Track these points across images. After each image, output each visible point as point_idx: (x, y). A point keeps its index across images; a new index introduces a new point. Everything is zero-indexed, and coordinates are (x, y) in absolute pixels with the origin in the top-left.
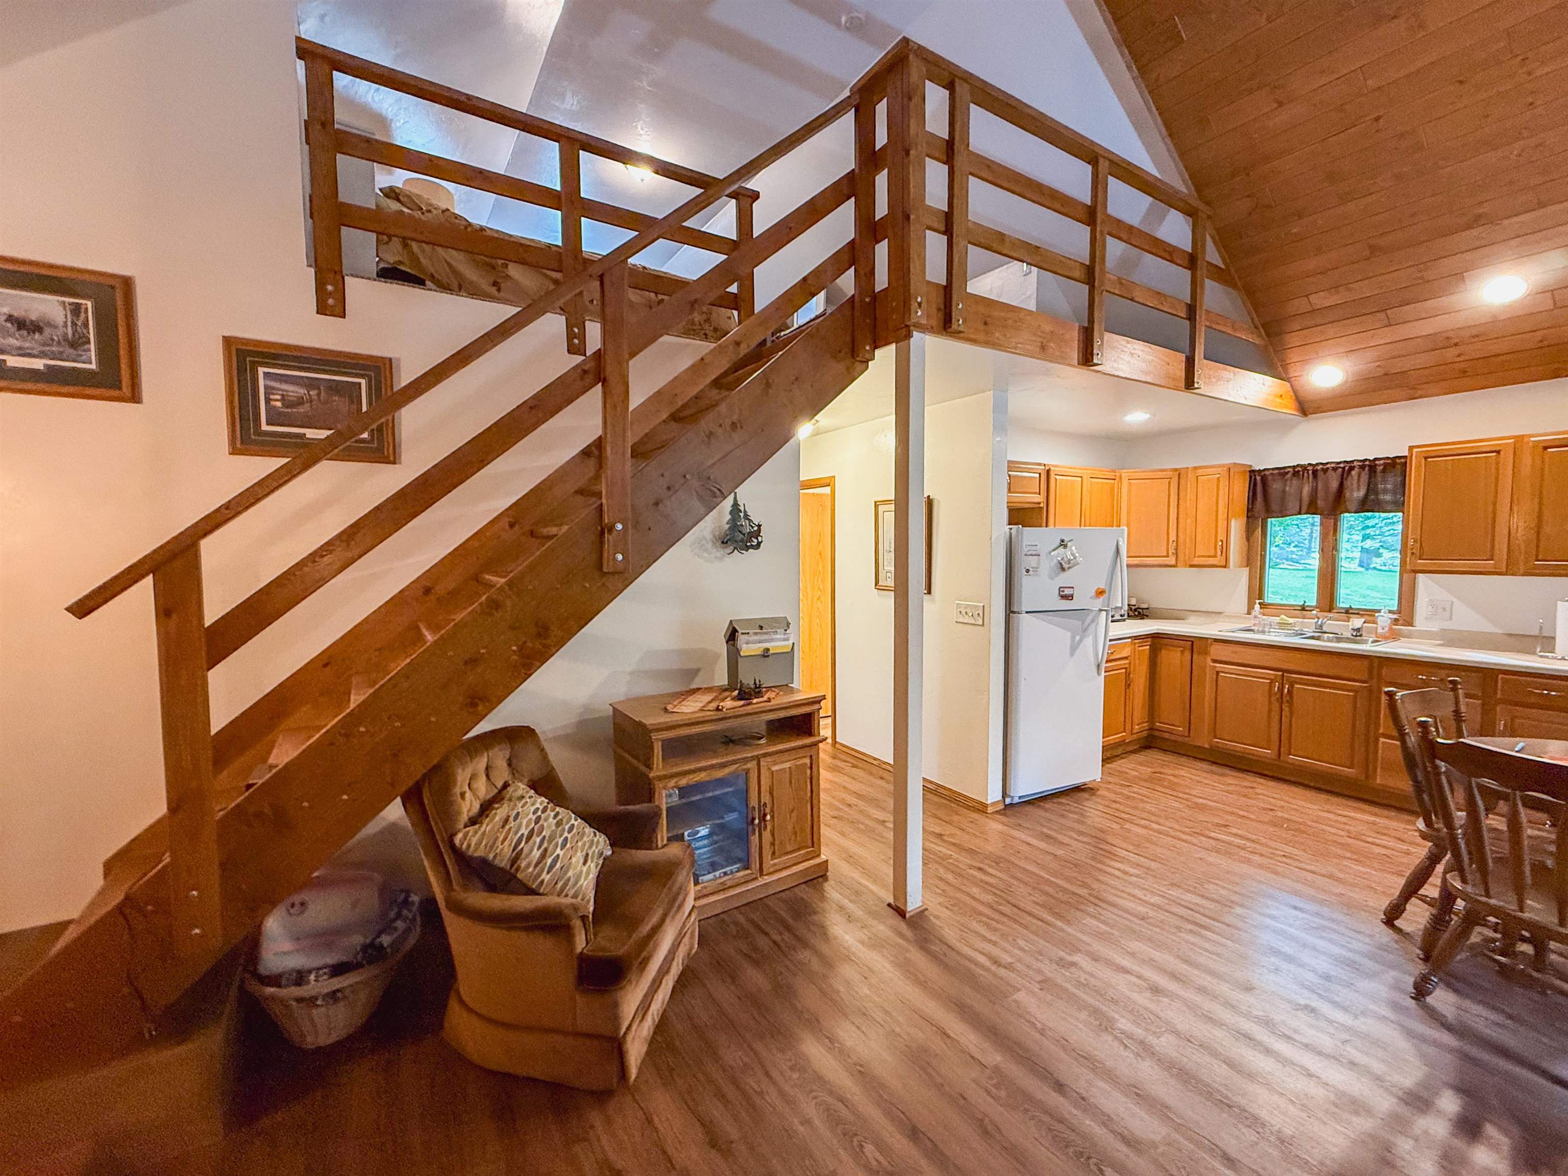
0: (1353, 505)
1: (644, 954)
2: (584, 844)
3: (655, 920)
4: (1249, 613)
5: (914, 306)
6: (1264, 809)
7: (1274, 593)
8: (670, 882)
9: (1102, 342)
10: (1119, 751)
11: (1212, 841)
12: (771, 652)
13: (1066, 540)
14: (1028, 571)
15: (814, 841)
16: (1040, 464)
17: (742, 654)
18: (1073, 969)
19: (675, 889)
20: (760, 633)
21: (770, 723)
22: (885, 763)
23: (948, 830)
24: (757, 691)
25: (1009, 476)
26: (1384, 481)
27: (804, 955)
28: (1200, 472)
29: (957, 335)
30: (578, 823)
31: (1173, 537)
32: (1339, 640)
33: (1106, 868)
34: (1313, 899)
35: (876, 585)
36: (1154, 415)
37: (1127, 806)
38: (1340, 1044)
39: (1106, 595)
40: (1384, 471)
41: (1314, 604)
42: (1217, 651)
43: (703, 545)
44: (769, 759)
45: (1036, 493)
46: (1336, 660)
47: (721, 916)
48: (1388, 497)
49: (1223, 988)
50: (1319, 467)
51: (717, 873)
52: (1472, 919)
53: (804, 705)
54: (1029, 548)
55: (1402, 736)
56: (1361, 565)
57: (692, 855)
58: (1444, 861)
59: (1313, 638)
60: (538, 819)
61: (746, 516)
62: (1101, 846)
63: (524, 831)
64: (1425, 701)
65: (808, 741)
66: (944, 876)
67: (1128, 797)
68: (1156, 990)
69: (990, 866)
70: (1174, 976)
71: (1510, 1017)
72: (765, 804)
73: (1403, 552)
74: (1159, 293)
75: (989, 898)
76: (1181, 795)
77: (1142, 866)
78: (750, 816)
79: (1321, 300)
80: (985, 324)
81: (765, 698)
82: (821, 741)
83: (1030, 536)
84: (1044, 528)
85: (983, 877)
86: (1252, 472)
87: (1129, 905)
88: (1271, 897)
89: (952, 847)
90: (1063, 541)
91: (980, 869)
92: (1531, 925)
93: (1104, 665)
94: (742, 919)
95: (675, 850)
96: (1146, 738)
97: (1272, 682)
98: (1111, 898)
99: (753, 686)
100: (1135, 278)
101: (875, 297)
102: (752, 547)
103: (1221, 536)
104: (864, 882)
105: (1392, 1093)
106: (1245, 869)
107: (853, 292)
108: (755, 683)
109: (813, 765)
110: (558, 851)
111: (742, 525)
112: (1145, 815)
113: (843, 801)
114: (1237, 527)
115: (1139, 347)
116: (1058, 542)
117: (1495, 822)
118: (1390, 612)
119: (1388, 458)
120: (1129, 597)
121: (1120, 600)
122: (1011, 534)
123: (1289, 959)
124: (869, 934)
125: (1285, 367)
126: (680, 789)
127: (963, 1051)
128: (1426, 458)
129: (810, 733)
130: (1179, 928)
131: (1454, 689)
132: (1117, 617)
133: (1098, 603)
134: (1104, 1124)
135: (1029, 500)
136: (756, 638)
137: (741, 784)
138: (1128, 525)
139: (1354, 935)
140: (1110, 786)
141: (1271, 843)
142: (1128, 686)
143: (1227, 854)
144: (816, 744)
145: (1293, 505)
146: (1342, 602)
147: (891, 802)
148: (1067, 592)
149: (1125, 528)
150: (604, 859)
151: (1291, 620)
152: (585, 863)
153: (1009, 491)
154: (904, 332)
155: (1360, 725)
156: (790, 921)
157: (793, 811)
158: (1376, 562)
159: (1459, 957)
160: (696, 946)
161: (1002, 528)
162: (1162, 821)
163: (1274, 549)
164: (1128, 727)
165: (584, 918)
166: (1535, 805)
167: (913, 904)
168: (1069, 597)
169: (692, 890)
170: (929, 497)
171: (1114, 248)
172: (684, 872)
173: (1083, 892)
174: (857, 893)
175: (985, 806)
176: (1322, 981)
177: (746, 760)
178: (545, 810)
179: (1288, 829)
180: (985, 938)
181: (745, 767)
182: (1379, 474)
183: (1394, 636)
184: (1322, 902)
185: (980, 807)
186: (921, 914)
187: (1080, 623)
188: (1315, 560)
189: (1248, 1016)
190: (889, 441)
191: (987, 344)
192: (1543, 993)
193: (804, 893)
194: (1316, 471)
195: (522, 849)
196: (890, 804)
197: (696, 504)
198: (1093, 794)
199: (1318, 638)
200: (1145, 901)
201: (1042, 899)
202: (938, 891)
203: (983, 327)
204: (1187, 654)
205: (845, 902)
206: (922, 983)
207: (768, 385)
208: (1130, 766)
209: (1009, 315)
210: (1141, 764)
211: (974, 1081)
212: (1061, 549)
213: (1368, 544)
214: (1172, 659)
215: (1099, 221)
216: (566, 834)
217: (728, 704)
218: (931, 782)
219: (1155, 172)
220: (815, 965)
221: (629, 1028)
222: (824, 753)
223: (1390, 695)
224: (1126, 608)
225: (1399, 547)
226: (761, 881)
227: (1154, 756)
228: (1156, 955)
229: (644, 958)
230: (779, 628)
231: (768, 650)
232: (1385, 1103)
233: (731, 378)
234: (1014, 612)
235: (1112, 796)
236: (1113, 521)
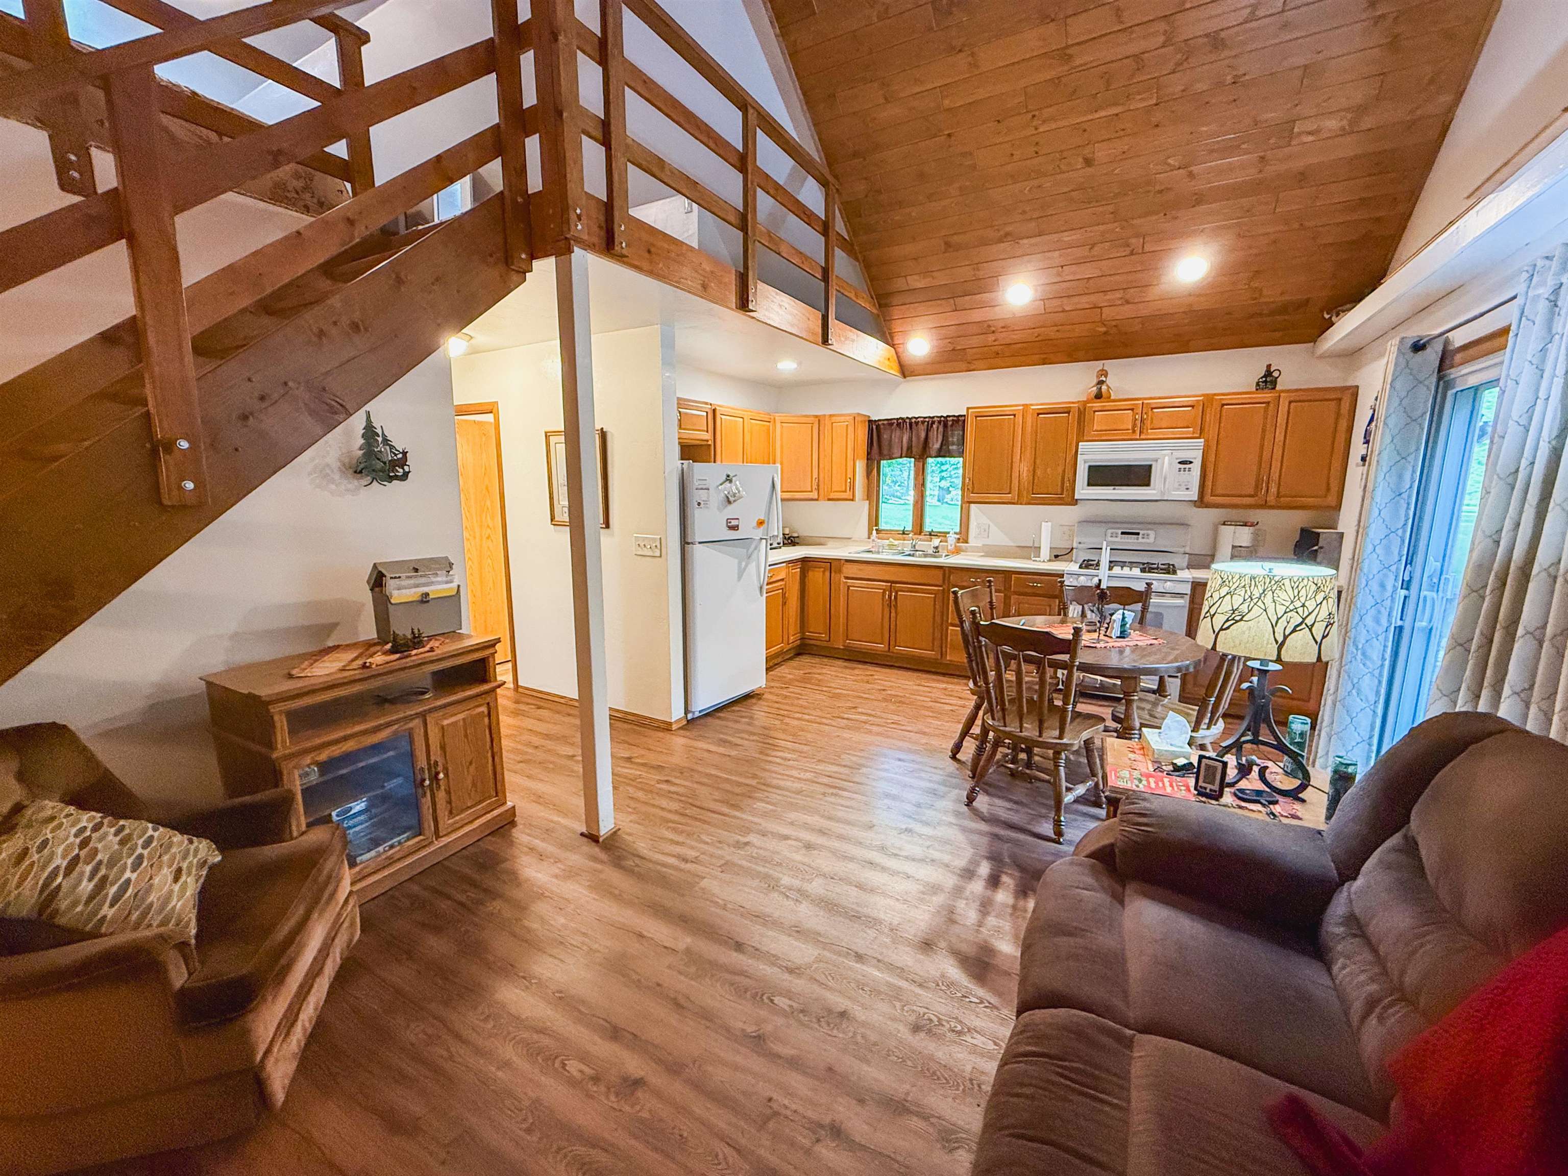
0: (933, 453)
1: (283, 961)
2: (174, 857)
3: (292, 922)
4: (869, 538)
5: (573, 217)
6: (880, 690)
7: (886, 523)
8: (314, 871)
9: (756, 288)
10: (780, 660)
11: (845, 721)
12: (431, 596)
13: (731, 475)
14: (699, 504)
15: (498, 788)
16: (706, 403)
17: (393, 601)
18: (748, 848)
19: (322, 878)
20: (416, 577)
21: (435, 674)
22: (572, 700)
23: (635, 752)
24: (417, 641)
25: (680, 412)
26: (952, 436)
27: (496, 905)
28: (834, 419)
29: (621, 258)
30: (161, 833)
31: (815, 475)
32: (926, 556)
33: (770, 759)
34: (910, 751)
35: (552, 520)
36: (800, 364)
37: (787, 704)
38: (925, 849)
39: (765, 526)
40: (952, 426)
41: (910, 529)
42: (849, 570)
43: (327, 475)
44: (436, 715)
45: (703, 431)
46: (923, 571)
47: (390, 893)
48: (954, 447)
49: (854, 832)
50: (913, 420)
51: (381, 849)
52: (997, 744)
53: (477, 650)
54: (700, 482)
55: (962, 622)
56: (939, 500)
57: (344, 836)
58: (983, 708)
59: (909, 555)
60: (84, 844)
61: (386, 441)
62: (767, 741)
63: (60, 861)
64: (974, 595)
65: (485, 687)
66: (635, 795)
67: (786, 697)
68: (809, 846)
69: (676, 777)
70: (822, 832)
71: (1016, 803)
72: (436, 763)
73: (963, 489)
74: (801, 253)
75: (674, 806)
76: (825, 689)
77: (797, 751)
78: (419, 777)
79: (916, 282)
80: (649, 252)
81: (427, 648)
82: (499, 686)
83: (700, 471)
84: (712, 464)
85: (673, 789)
86: (870, 421)
87: (789, 784)
88: (885, 756)
89: (641, 768)
90: (728, 476)
91: (667, 781)
92: (1025, 740)
93: (765, 587)
94: (415, 888)
95: (318, 835)
96: (799, 646)
97: (884, 591)
98: (775, 782)
99: (410, 637)
100: (782, 234)
101: (528, 198)
102: (396, 478)
103: (850, 475)
104: (556, 818)
105: (954, 873)
106: (869, 738)
107: (501, 188)
108: (413, 632)
109: (491, 712)
110: (128, 874)
111: (380, 451)
112: (798, 709)
113: (528, 744)
114: (861, 466)
115: (786, 300)
116: (724, 477)
117: (1010, 676)
118: (955, 533)
119: (954, 416)
120: (783, 527)
121: (776, 530)
122: (683, 470)
123: (894, 798)
124: (562, 867)
125: (892, 335)
126: (318, 764)
127: (658, 945)
128: (976, 417)
129: (484, 680)
130: (824, 794)
131: (990, 587)
132: (775, 545)
133: (758, 533)
134: (773, 964)
135: (698, 437)
136: (412, 582)
137: (404, 746)
138: (781, 464)
139: (933, 770)
140: (772, 690)
141: (884, 715)
142: (784, 604)
143: (857, 729)
144: (493, 690)
145: (897, 452)
146: (927, 528)
147: (579, 735)
148: (734, 523)
149: (779, 465)
150: (210, 868)
151: (896, 542)
152: (176, 879)
153: (680, 427)
154: (562, 244)
155: (938, 619)
156: (477, 877)
157: (471, 763)
158: (948, 498)
159: (990, 771)
160: (359, 932)
161: (674, 462)
162: (811, 712)
163: (885, 487)
164: (785, 638)
165: (182, 946)
166: (1029, 660)
167: (605, 827)
168: (735, 528)
169: (347, 875)
170: (602, 429)
171: (764, 203)
172: (333, 859)
173: (753, 782)
174: (548, 832)
175: (670, 724)
176: (915, 808)
177: (411, 718)
178: (96, 828)
179: (895, 702)
180: (672, 842)
181: (407, 727)
182: (949, 428)
183: (958, 551)
184: (916, 752)
185: (664, 726)
186: (615, 834)
187: (745, 550)
188: (911, 496)
189: (869, 847)
190: (555, 366)
191: (651, 273)
192: (1031, 783)
193: (490, 844)
194: (909, 424)
195: (60, 885)
196: (578, 739)
197: (308, 421)
198: (760, 699)
199: (913, 555)
200: (799, 779)
201: (717, 795)
202: (630, 810)
203: (647, 255)
204: (828, 574)
205: (537, 843)
206: (618, 897)
207: (399, 281)
208: (788, 671)
209: (672, 247)
210: (795, 669)
211: (669, 967)
212: (727, 484)
213: (944, 484)
214: (817, 577)
215: (750, 171)
216: (139, 850)
217: (379, 659)
218: (618, 711)
219: (794, 135)
220: (507, 913)
221: (268, 1051)
222: (504, 698)
223: (955, 593)
224: (781, 536)
225: (960, 486)
226: (438, 844)
227: (806, 660)
228: (809, 819)
229: (283, 967)
230: (439, 569)
231: (427, 594)
232: (950, 881)
233: (346, 268)
234: (688, 543)
235: (775, 698)
236: (769, 459)
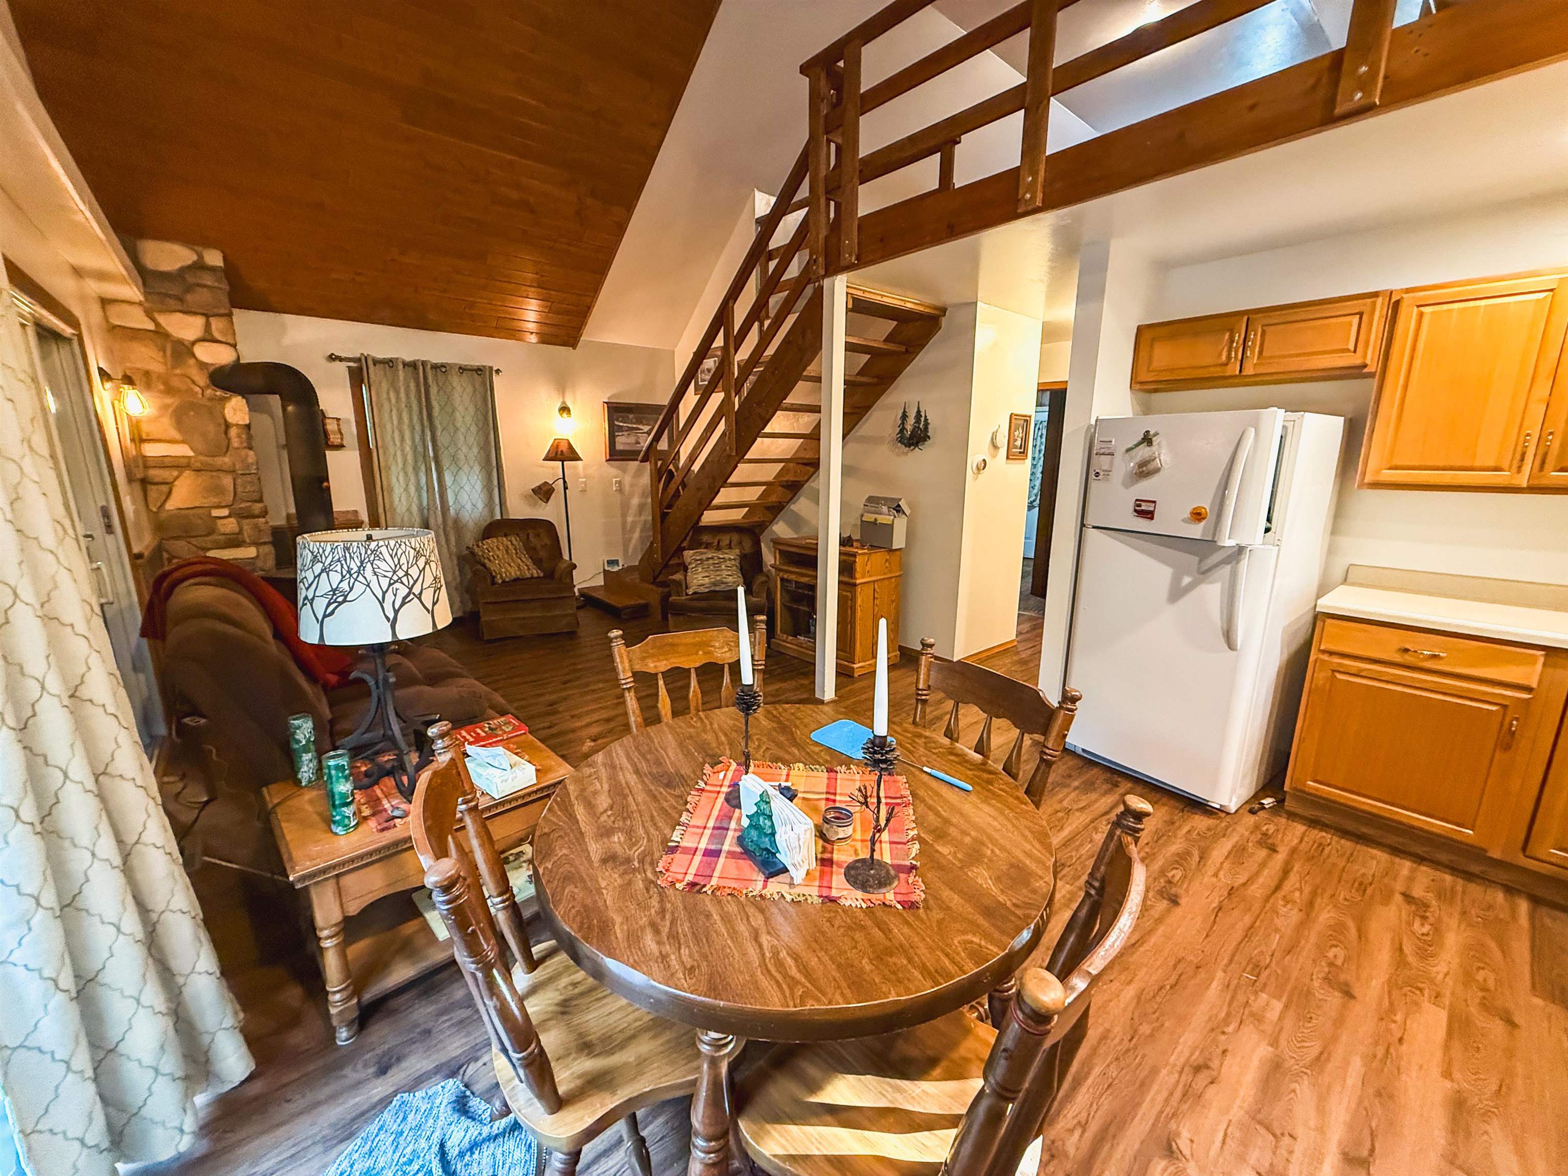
12: (878, 521)
13: (1152, 434)
14: (1097, 474)
20: (875, 507)
24: (849, 542)
39: (1209, 520)
54: (1102, 445)
65: (849, 581)
90: (1147, 435)
116: (1140, 437)
148: (1147, 507)
168: (1149, 515)
191: (884, 258)
212: (1144, 447)
231: (876, 519)
234: (1086, 526)
